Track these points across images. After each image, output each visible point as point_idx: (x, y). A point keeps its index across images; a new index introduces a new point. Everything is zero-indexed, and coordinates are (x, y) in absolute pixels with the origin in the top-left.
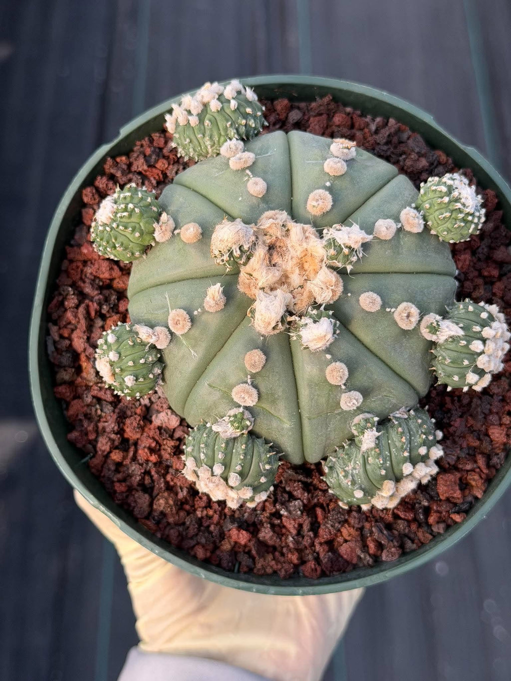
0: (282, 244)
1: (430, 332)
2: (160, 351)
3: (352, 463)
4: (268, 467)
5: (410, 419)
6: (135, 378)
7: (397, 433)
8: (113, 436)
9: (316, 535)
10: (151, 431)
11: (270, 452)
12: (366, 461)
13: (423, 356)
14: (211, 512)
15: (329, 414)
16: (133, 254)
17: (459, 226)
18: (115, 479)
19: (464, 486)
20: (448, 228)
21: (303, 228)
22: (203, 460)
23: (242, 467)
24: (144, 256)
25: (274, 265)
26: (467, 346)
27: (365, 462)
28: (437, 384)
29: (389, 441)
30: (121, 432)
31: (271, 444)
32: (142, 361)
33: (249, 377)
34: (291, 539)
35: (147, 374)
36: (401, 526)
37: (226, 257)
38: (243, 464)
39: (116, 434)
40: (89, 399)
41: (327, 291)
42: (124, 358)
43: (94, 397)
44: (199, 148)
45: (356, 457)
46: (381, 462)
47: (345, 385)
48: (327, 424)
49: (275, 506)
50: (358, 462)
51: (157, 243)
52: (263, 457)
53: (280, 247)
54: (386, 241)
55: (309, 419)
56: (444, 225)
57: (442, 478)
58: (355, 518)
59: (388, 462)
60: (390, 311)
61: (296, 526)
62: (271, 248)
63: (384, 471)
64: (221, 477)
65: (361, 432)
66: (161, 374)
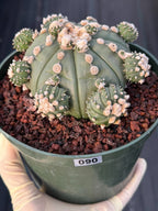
1: (121, 54)
2: (29, 65)
16: (25, 43)
23: (55, 92)
25: (69, 34)
26: (134, 58)
27: (100, 95)
32: (23, 65)
33: (59, 61)
35: (25, 70)
37: (54, 29)
42: (17, 65)
47: (92, 63)
51: (33, 40)
53: (71, 31)
57: (132, 122)
59: (109, 94)
61: (77, 143)
62: (69, 31)
64: (47, 97)
65: (99, 83)
66: (30, 74)
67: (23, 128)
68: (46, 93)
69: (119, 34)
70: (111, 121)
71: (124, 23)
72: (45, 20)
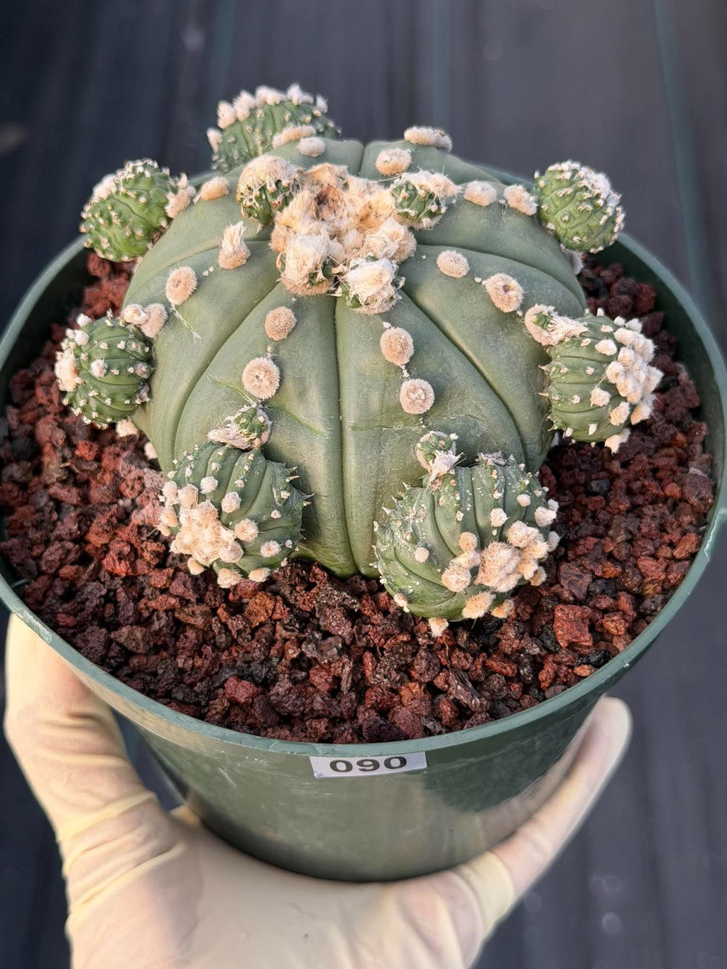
0: (336, 198)
1: (537, 323)
2: (147, 342)
3: (414, 509)
4: (285, 495)
5: (509, 465)
6: (107, 367)
7: (486, 468)
8: (69, 545)
9: (361, 700)
10: (126, 533)
11: (291, 476)
12: (436, 503)
13: (529, 370)
14: (199, 662)
15: (384, 429)
16: (133, 233)
17: (585, 211)
18: (60, 610)
19: (598, 633)
20: (570, 212)
21: (368, 184)
22: (188, 478)
23: (246, 483)
24: (150, 245)
25: (323, 219)
26: (591, 347)
27: (434, 505)
28: (552, 429)
29: (473, 479)
30: (81, 540)
31: (295, 468)
32: (121, 345)
33: (269, 349)
34: (319, 699)
35: (126, 367)
36: (495, 683)
37: (256, 192)
38: (246, 480)
39: (75, 541)
40: (43, 501)
41: (392, 244)
42: (96, 342)
43: (51, 498)
44: (247, 151)
45: (421, 498)
46: (458, 498)
47: (407, 366)
48: (380, 444)
49: (300, 647)
50: (423, 505)
51: (169, 220)
52: (279, 480)
53: (333, 200)
54: (481, 206)
55: (354, 428)
56: (565, 209)
57: (562, 610)
58: (422, 658)
59: (469, 505)
60: (481, 283)
61: (330, 680)
62: (321, 200)
63: (462, 515)
64: (211, 502)
65: (430, 454)
66: (148, 382)
67: (110, 598)
68: (208, 484)
69: (539, 219)
70: (474, 610)
71: (566, 167)
72: (226, 113)
